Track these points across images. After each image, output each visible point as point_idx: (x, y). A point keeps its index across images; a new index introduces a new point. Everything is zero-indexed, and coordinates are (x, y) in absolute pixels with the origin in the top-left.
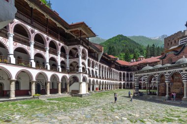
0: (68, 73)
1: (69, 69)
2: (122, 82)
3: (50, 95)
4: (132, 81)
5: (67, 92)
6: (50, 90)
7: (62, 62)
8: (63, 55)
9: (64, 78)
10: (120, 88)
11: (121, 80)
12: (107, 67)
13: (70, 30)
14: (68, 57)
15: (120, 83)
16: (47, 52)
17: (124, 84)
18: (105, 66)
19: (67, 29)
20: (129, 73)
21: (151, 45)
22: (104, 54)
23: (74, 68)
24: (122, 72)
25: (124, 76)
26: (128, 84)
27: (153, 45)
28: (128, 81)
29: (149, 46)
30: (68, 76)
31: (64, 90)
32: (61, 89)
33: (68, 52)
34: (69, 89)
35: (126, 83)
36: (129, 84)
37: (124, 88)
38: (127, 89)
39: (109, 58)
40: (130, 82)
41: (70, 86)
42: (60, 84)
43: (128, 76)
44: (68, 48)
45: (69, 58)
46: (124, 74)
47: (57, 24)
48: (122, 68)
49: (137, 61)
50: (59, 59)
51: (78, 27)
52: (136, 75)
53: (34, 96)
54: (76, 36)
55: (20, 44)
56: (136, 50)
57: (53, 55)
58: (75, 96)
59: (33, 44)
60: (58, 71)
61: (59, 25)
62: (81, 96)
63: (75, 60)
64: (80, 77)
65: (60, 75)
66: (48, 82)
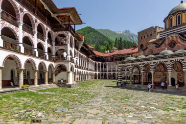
0: (55, 61)
1: (54, 57)
2: (98, 73)
3: (38, 86)
4: (106, 71)
5: (52, 82)
6: (38, 80)
7: (49, 49)
8: (50, 41)
9: (50, 66)
10: (96, 78)
11: (96, 70)
12: (86, 56)
13: (56, 15)
14: (54, 43)
15: (96, 74)
16: (36, 36)
17: (99, 74)
18: (84, 55)
19: (54, 13)
20: (104, 63)
21: (119, 38)
22: (84, 44)
23: (59, 57)
24: (97, 63)
25: (99, 67)
26: (102, 74)
27: (121, 38)
28: (102, 71)
29: (117, 39)
30: (54, 64)
31: (50, 80)
32: (48, 78)
33: (53, 39)
34: (55, 79)
35: (101, 73)
36: (104, 75)
37: (99, 78)
38: (102, 79)
39: (88, 47)
40: (104, 73)
41: (56, 75)
42: (47, 73)
43: (102, 67)
44: (55, 34)
45: (56, 45)
46: (99, 64)
47: (45, 5)
48: (97, 58)
49: (111, 52)
50: (46, 45)
51: (67, 12)
52: (119, 65)
53: (22, 87)
54: (62, 22)
55: (8, 23)
56: (105, 42)
57: (40, 41)
58: (62, 87)
59: (22, 25)
60: (45, 59)
61: (46, 7)
62: (70, 86)
63: (62, 47)
64: (69, 66)
65: (47, 63)
66: (36, 71)
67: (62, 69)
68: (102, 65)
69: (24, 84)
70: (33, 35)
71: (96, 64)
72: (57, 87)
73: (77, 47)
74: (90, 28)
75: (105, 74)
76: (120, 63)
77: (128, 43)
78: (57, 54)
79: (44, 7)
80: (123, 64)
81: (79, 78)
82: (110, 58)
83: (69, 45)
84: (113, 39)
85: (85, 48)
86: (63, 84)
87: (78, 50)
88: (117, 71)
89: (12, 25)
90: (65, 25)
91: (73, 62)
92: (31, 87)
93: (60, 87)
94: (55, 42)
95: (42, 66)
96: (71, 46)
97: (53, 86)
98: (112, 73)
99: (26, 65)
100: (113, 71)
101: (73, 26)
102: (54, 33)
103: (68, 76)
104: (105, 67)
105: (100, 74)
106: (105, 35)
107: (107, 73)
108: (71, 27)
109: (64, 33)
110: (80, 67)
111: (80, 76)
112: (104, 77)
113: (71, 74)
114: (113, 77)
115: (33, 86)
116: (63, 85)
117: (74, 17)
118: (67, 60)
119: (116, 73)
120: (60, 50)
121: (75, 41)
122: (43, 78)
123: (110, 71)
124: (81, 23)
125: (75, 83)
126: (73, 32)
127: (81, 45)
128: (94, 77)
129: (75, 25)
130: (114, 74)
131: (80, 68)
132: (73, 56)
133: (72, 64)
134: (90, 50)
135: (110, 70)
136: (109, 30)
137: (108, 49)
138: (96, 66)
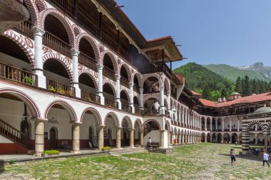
0: (143, 116)
1: (143, 109)
2: (206, 133)
3: (121, 148)
4: (221, 130)
5: (140, 144)
6: (122, 140)
7: (135, 99)
8: (137, 88)
9: (137, 123)
10: (203, 141)
11: (203, 129)
12: (187, 108)
13: (145, 50)
14: (142, 90)
15: (203, 134)
16: (118, 81)
17: (208, 134)
18: (184, 106)
19: (141, 47)
20: (217, 118)
21: (242, 77)
22: (185, 90)
23: (149, 109)
24: (206, 117)
25: (208, 123)
26: (214, 135)
27: (247, 77)
28: (214, 130)
29: (239, 78)
30: (142, 120)
31: (137, 142)
32: (134, 139)
33: (141, 85)
34: (144, 140)
35: (212, 133)
36: (216, 135)
37: (209, 141)
38: (213, 142)
39: (191, 94)
40: (217, 133)
41: (144, 135)
42: (133, 132)
43: (214, 123)
44: (143, 78)
45: (144, 93)
46: (208, 119)
47: (130, 39)
48: (205, 111)
49: (228, 100)
50: (132, 94)
51: (160, 45)
52: (244, 121)
53: (103, 150)
54: (152, 59)
55: (86, 68)
56: (219, 84)
57: (124, 88)
58: (154, 151)
59: (102, 68)
60: (131, 112)
61: (131, 42)
62: (164, 151)
63: (154, 95)
64: (162, 122)
65: (133, 119)
66: (119, 128)
67: (153, 126)
68: (214, 120)
69: (105, 146)
70: (115, 81)
71: (203, 119)
72: (146, 151)
73: (174, 95)
74: (194, 64)
75: (219, 135)
76: (245, 118)
77: (261, 83)
78: (146, 105)
79: (128, 41)
80: (251, 120)
81: (178, 140)
82: (227, 110)
83: (163, 92)
84: (232, 79)
85: (186, 95)
86: (155, 147)
87: (176, 99)
88: (241, 130)
89: (91, 70)
90: (156, 63)
91: (169, 117)
92: (113, 150)
93: (150, 151)
94: (144, 88)
95: (126, 121)
96: (166, 93)
97: (141, 150)
98: (231, 133)
99: (106, 121)
100: (233, 130)
101: (168, 64)
102: (141, 76)
103: (161, 137)
104: (219, 124)
105: (211, 135)
106: (218, 73)
107: (223, 133)
108: (166, 66)
109: (155, 75)
110: (179, 123)
111: (178, 137)
112: (216, 139)
113: (166, 134)
114: (233, 140)
115: (115, 149)
116: (155, 149)
117: (170, 51)
119: (238, 133)
120: (150, 99)
121: (172, 85)
122: (127, 138)
123: (229, 130)
124: (181, 58)
125: (171, 147)
126: (169, 72)
127: (180, 91)
128: (200, 138)
129: (171, 61)
130: (235, 134)
131: (179, 125)
132: (169, 108)
133: (167, 119)
134: (194, 99)
135: (227, 128)
136: (225, 65)
137: (223, 95)
138: (203, 123)
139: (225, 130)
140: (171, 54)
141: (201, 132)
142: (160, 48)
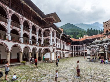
4: (80, 51)
12: (65, 42)
13: (44, 19)
16: (31, 32)
18: (63, 41)
22: (63, 34)
24: (73, 46)
33: (42, 33)
35: (76, 52)
37: (75, 56)
38: (77, 56)
39: (66, 36)
44: (43, 30)
45: (43, 37)
46: (75, 47)
47: (37, 14)
50: (38, 37)
55: (15, 27)
57: (34, 35)
59: (22, 27)
68: (77, 47)
71: (72, 47)
73: (58, 36)
75: (79, 53)
78: (44, 42)
80: (91, 46)
81: (60, 56)
82: (83, 42)
85: (64, 37)
87: (59, 39)
89: (17, 28)
91: (55, 46)
96: (53, 36)
98: (84, 52)
104: (79, 48)
107: (81, 52)
108: (54, 25)
118: (51, 45)
120: (46, 39)
123: (83, 51)
124: (60, 21)
126: (55, 28)
127: (61, 35)
128: (71, 55)
129: (56, 23)
130: (86, 52)
132: (55, 42)
134: (68, 38)
135: (83, 50)
139: (82, 51)
140: (56, 20)
141: (71, 52)
142: (51, 17)
